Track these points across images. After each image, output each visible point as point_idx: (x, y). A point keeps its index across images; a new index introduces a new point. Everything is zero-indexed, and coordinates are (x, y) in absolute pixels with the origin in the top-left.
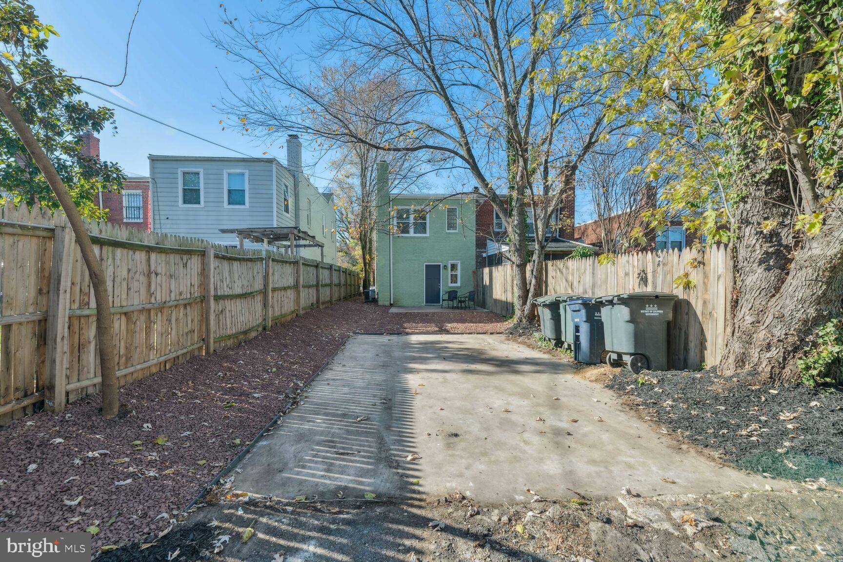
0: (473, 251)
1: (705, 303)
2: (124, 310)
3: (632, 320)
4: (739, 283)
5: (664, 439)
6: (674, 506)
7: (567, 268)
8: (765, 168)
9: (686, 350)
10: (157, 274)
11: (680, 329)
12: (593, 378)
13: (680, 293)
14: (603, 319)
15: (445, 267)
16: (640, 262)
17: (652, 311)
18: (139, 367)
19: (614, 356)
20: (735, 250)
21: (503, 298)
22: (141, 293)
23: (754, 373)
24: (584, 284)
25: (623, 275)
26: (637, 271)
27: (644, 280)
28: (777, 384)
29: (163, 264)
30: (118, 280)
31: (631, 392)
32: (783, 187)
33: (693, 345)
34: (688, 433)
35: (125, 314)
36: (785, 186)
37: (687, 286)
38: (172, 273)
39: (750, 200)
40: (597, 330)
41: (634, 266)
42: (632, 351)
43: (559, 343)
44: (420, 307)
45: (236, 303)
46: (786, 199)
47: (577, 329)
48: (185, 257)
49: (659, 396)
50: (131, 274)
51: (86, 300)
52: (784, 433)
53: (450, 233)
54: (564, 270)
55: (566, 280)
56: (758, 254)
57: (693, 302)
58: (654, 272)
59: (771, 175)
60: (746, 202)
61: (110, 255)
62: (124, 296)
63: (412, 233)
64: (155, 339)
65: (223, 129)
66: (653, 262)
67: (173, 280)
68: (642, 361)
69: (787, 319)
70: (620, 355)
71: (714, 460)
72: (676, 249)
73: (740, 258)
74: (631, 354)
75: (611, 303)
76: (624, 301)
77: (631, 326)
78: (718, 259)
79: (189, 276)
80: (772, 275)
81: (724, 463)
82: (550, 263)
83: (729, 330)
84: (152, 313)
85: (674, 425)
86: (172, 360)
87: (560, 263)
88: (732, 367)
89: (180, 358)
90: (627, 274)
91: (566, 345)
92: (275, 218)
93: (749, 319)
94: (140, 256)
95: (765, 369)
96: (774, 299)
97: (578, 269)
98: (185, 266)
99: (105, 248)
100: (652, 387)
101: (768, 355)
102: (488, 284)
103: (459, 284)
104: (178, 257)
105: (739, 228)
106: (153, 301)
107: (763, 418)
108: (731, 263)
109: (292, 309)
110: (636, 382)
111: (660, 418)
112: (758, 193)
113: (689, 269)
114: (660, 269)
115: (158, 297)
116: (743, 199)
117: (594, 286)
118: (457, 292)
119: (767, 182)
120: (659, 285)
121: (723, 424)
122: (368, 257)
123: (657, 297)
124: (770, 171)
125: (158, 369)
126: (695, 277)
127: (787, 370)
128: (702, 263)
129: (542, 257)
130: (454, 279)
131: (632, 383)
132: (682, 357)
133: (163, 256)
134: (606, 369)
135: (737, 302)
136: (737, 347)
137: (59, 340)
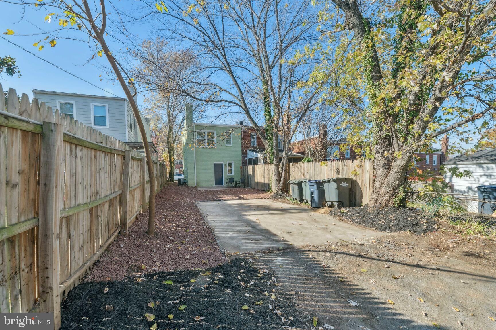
0: (240, 156)
1: (362, 181)
3: (338, 189)
4: (375, 173)
5: (357, 227)
6: (369, 240)
7: (301, 167)
8: (384, 134)
9: (355, 199)
10: (135, 171)
11: (353, 191)
12: (323, 212)
13: (352, 177)
14: (325, 188)
15: (225, 165)
16: (337, 165)
17: (344, 184)
19: (330, 203)
20: (374, 161)
21: (263, 181)
22: (133, 180)
23: (380, 204)
24: (310, 175)
25: (329, 170)
26: (335, 169)
27: (338, 172)
28: (387, 207)
29: (136, 166)
31: (340, 216)
32: (389, 141)
33: (358, 197)
34: (364, 224)
35: (131, 191)
36: (389, 140)
37: (356, 175)
38: (137, 169)
39: (379, 144)
40: (322, 193)
41: (334, 166)
42: (338, 201)
43: (301, 200)
44: (212, 187)
46: (390, 145)
47: (312, 193)
49: (350, 215)
52: (391, 221)
53: (228, 146)
54: (299, 168)
55: (301, 172)
56: (382, 163)
57: (358, 180)
58: (342, 169)
59: (386, 136)
60: (377, 145)
62: (131, 182)
63: (206, 145)
64: (135, 202)
65: (101, 80)
66: (342, 165)
68: (341, 204)
69: (390, 185)
70: (332, 203)
71: (374, 230)
72: (351, 160)
73: (375, 164)
74: (337, 202)
75: (329, 182)
76: (334, 181)
77: (337, 191)
78: (367, 165)
80: (386, 171)
81: (377, 231)
82: (291, 164)
83: (372, 190)
85: (359, 223)
86: (138, 215)
87: (297, 164)
88: (373, 203)
90: (330, 170)
91: (305, 201)
92: (127, 135)
93: (379, 186)
95: (384, 203)
96: (386, 179)
97: (307, 167)
98: (139, 167)
100: (347, 213)
101: (385, 198)
102: (251, 174)
103: (233, 174)
105: (375, 154)
107: (385, 218)
108: (372, 166)
110: (340, 212)
111: (354, 222)
112: (381, 142)
113: (356, 168)
114: (345, 168)
116: (377, 144)
117: (314, 175)
118: (233, 178)
119: (384, 139)
120: (344, 174)
121: (374, 221)
122: (172, 158)
123: (346, 179)
124: (385, 135)
125: (136, 219)
126: (359, 171)
127: (390, 202)
128: (361, 166)
129: (288, 161)
130: (230, 171)
131: (339, 212)
132: (353, 202)
133: (136, 162)
134: (327, 209)
135: (374, 180)
136: (375, 196)
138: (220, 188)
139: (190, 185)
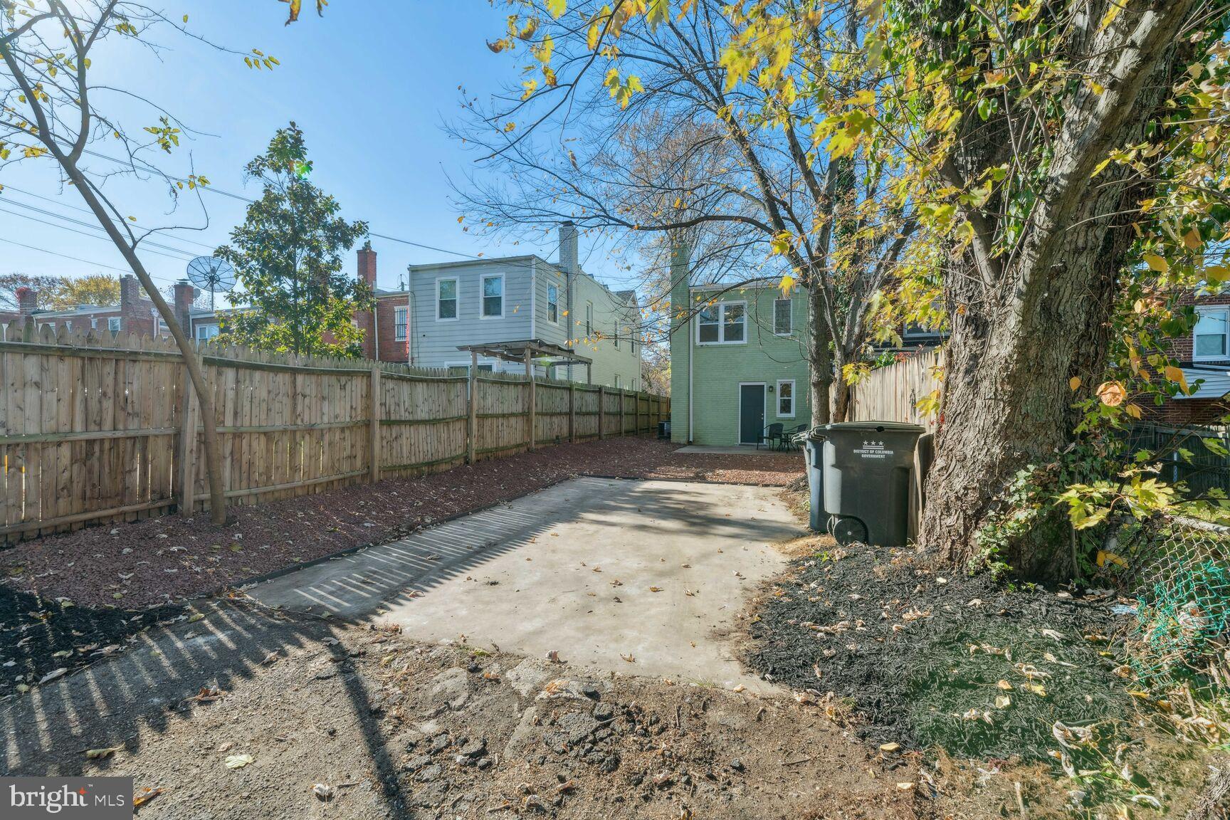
2: (262, 430)
3: (838, 465)
10: (304, 396)
15: (772, 389)
17: (874, 452)
18: (279, 487)
22: (284, 413)
29: (313, 386)
30: (256, 401)
35: (265, 434)
38: (325, 393)
42: (840, 512)
45: (417, 429)
48: (343, 379)
50: (272, 395)
51: (222, 418)
53: (780, 338)
61: (248, 378)
62: (263, 416)
63: (721, 340)
64: (302, 458)
67: (326, 403)
69: (970, 463)
74: (838, 516)
77: (838, 474)
79: (348, 398)
84: (298, 435)
86: (325, 485)
89: (335, 483)
92: (533, 329)
94: (283, 379)
95: (944, 544)
98: (343, 388)
99: (241, 372)
101: (948, 522)
103: (792, 414)
104: (333, 379)
106: (299, 422)
109: (519, 441)
110: (822, 556)
115: (306, 418)
118: (782, 425)
123: (880, 429)
125: (306, 492)
127: (969, 547)
130: (786, 407)
133: (314, 378)
137: (187, 452)
138: (748, 451)
139: (673, 439)
